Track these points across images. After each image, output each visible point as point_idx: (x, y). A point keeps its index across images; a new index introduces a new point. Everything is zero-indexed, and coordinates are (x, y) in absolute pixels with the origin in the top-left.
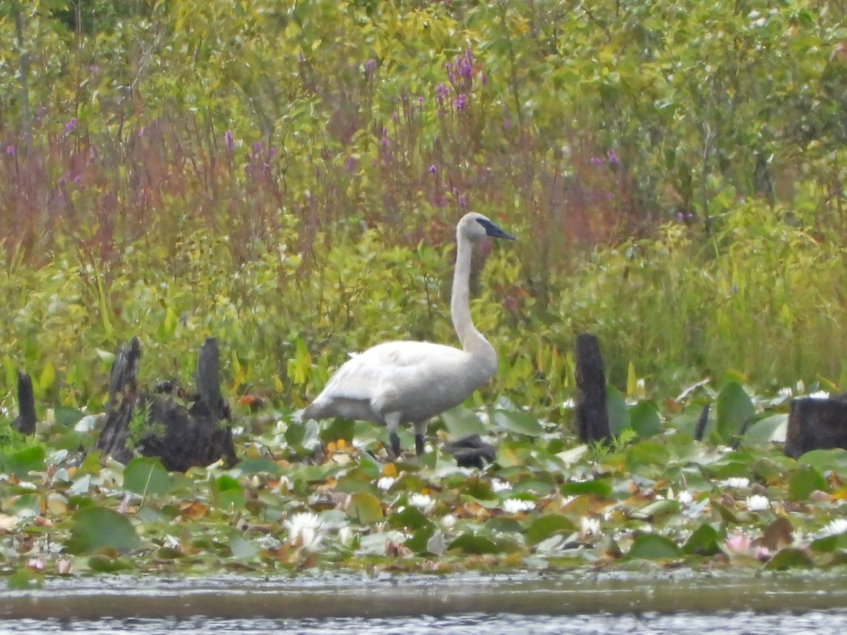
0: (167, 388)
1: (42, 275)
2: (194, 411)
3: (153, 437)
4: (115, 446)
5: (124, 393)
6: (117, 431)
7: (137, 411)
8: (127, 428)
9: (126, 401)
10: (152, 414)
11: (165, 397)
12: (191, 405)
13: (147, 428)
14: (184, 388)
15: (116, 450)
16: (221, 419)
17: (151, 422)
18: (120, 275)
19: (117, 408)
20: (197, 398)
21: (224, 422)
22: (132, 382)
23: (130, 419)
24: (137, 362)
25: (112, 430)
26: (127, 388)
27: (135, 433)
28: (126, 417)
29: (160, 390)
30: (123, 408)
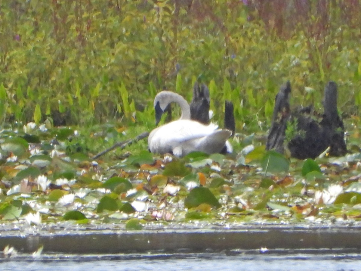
0: (308, 110)
1: (289, 43)
2: (322, 123)
3: (299, 139)
4: (276, 145)
5: (282, 113)
6: (278, 135)
7: (289, 123)
8: (284, 134)
9: (283, 117)
10: (299, 125)
11: (306, 116)
12: (321, 120)
13: (296, 133)
14: (317, 110)
15: (277, 147)
16: (338, 127)
17: (298, 129)
18: (334, 44)
19: (278, 121)
20: (324, 116)
21: (339, 129)
22: (287, 106)
23: (286, 128)
24: (289, 95)
25: (275, 135)
26: (284, 109)
27: (289, 137)
28: (283, 126)
29: (303, 111)
30: (282, 121)
